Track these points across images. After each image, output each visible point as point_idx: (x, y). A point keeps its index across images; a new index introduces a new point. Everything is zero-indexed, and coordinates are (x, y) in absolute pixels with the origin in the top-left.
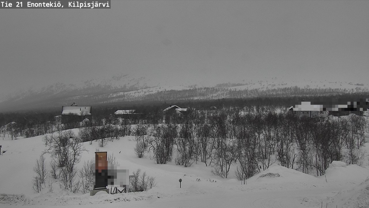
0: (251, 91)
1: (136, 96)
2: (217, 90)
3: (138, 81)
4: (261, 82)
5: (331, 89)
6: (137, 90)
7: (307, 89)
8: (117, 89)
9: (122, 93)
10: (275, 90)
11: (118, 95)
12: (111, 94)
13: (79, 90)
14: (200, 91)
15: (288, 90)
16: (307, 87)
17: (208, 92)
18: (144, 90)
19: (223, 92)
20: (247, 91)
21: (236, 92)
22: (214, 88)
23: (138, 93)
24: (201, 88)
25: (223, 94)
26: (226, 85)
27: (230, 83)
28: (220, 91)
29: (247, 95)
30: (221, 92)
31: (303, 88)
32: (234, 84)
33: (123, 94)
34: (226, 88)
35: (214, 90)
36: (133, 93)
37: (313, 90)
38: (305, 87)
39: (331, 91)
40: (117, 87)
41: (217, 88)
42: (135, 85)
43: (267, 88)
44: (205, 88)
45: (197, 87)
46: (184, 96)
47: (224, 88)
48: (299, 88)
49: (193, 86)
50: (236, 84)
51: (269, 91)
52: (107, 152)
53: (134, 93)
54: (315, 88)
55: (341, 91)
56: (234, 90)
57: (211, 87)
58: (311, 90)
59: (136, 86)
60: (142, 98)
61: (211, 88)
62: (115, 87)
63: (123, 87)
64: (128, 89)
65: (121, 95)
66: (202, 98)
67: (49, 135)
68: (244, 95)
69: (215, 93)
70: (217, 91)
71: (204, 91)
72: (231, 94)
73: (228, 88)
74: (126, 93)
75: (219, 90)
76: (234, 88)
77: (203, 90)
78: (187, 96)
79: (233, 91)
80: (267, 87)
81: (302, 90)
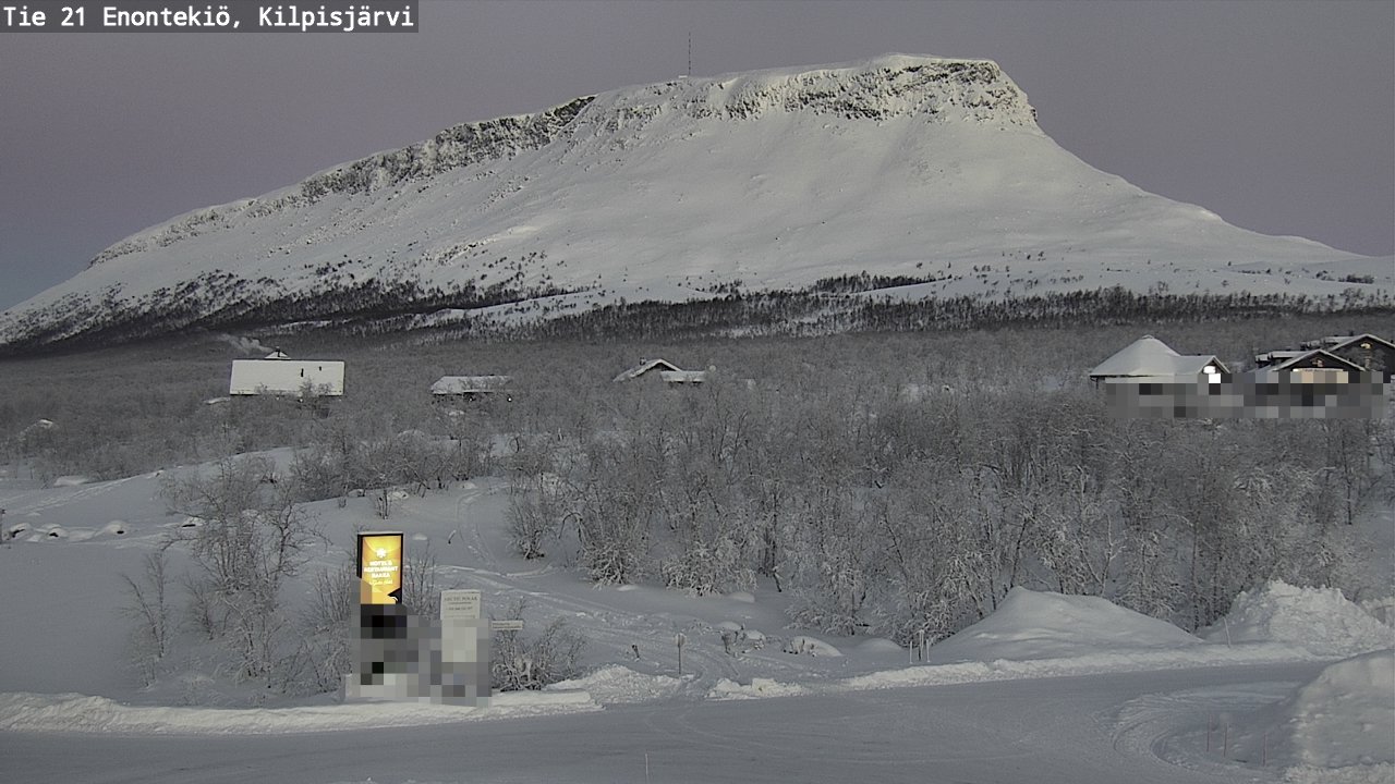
0: (947, 305)
1: (513, 325)
2: (818, 300)
3: (520, 267)
4: (983, 269)
5: (1249, 296)
6: (517, 301)
7: (1161, 298)
8: (440, 295)
9: (457, 314)
10: (1037, 300)
11: (445, 318)
12: (418, 316)
13: (295, 300)
14: (753, 306)
15: (1088, 302)
16: (1161, 290)
17: (783, 310)
18: (543, 302)
19: (840, 307)
20: (932, 307)
21: (890, 310)
22: (805, 294)
23: (520, 314)
24: (757, 294)
25: (842, 315)
26: (853, 282)
27: (868, 277)
28: (830, 303)
29: (932, 319)
30: (832, 308)
31: (1145, 293)
32: (882, 279)
33: (461, 317)
34: (853, 296)
35: (806, 301)
36: (499, 313)
37: (1182, 300)
38: (1150, 291)
39: (1251, 304)
40: (438, 290)
41: (820, 294)
42: (508, 281)
43: (1009, 292)
44: (772, 295)
45: (742, 290)
46: (692, 324)
47: (845, 294)
48: (1130, 293)
49: (729, 288)
50: (892, 277)
51: (1014, 304)
52: (402, 535)
53: (506, 313)
54: (1190, 293)
55: (1286, 303)
56: (885, 302)
57: (796, 289)
58: (1173, 301)
59: (509, 287)
60: (536, 330)
61: (796, 294)
62: (431, 290)
63: (462, 290)
64: (480, 297)
65: (457, 319)
66: (760, 333)
67: (182, 473)
68: (920, 322)
69: (811, 311)
70: (817, 304)
71: (769, 307)
72: (872, 317)
73: (860, 294)
74: (473, 313)
75: (827, 301)
76: (883, 292)
77: (766, 303)
78: (707, 322)
79: (880, 306)
80: (1006, 290)
81: (1140, 299)
